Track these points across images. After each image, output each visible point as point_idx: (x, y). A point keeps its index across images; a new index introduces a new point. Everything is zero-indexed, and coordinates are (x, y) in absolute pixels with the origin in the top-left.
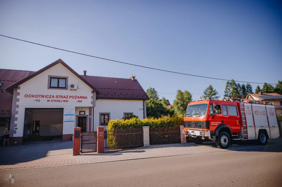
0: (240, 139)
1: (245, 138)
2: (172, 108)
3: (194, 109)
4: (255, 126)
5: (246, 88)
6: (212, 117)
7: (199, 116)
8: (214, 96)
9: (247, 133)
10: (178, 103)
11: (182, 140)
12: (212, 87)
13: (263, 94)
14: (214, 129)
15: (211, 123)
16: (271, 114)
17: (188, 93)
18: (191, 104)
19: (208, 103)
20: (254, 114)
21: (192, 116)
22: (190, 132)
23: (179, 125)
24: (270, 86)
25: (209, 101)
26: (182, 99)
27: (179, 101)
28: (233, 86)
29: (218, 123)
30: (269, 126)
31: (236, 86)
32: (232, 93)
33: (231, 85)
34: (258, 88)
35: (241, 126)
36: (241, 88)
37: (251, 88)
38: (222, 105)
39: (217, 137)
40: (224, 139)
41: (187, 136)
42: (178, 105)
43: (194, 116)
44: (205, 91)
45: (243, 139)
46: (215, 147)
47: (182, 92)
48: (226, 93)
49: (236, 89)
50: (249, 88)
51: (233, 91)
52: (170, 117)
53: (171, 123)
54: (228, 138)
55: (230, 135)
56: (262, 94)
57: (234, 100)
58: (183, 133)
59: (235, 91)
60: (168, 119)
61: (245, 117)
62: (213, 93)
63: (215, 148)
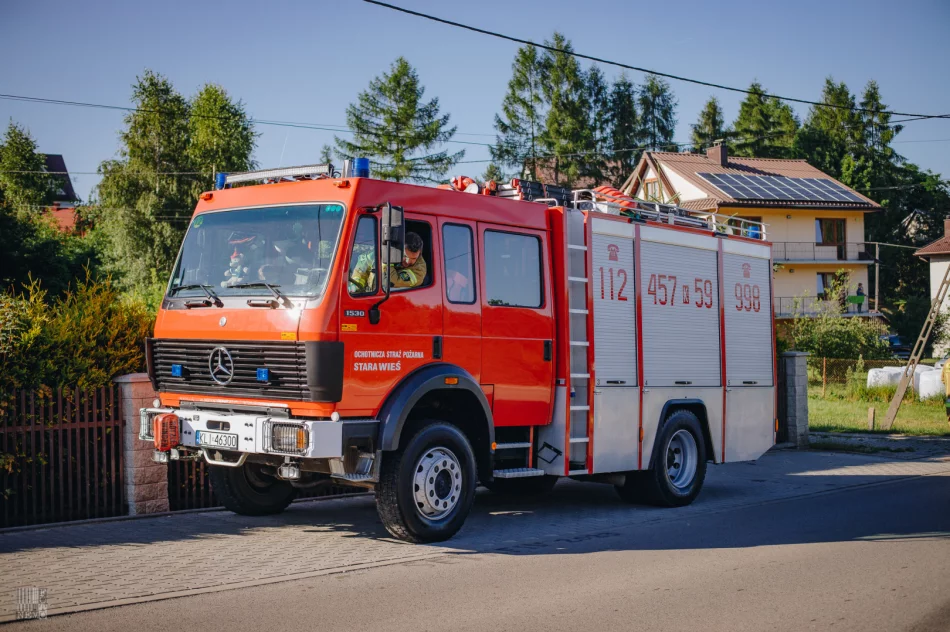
0: (541, 472)
1: (572, 465)
2: (83, 225)
3: (242, 248)
4: (640, 382)
5: (639, 111)
6: (369, 314)
7: (274, 305)
8: (420, 152)
9: (589, 431)
10: (134, 184)
11: (132, 492)
12: (414, 82)
13: (731, 160)
14: (376, 402)
15: (357, 354)
16: (746, 303)
17: (228, 116)
18: (225, 200)
19: (344, 200)
20: (647, 301)
21: (219, 304)
22: (195, 426)
23: (114, 370)
24: (777, 112)
25: (350, 192)
26: (173, 160)
27: (149, 175)
28: (558, 82)
29: (403, 360)
30: (723, 382)
31: (578, 86)
32: (547, 134)
33: (545, 77)
34: (712, 114)
35: (558, 383)
36: (604, 104)
37: (667, 112)
38: (442, 221)
39: (389, 461)
40: (435, 475)
41: (175, 455)
42: (140, 205)
43: (236, 304)
44: (357, 103)
45: (560, 470)
46: (369, 535)
47: (178, 100)
48: (503, 137)
49: (574, 110)
50: (657, 113)
51: (554, 120)
52: (41, 306)
53: (51, 353)
54: (463, 467)
55: (481, 446)
56: (725, 164)
57: (532, 189)
58: (143, 430)
59: (569, 124)
60: (28, 325)
61: (589, 320)
62: (416, 126)
63: (369, 542)
